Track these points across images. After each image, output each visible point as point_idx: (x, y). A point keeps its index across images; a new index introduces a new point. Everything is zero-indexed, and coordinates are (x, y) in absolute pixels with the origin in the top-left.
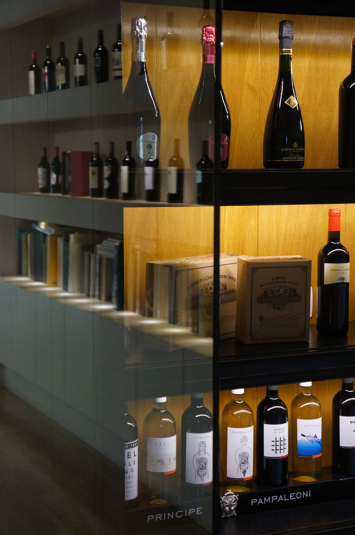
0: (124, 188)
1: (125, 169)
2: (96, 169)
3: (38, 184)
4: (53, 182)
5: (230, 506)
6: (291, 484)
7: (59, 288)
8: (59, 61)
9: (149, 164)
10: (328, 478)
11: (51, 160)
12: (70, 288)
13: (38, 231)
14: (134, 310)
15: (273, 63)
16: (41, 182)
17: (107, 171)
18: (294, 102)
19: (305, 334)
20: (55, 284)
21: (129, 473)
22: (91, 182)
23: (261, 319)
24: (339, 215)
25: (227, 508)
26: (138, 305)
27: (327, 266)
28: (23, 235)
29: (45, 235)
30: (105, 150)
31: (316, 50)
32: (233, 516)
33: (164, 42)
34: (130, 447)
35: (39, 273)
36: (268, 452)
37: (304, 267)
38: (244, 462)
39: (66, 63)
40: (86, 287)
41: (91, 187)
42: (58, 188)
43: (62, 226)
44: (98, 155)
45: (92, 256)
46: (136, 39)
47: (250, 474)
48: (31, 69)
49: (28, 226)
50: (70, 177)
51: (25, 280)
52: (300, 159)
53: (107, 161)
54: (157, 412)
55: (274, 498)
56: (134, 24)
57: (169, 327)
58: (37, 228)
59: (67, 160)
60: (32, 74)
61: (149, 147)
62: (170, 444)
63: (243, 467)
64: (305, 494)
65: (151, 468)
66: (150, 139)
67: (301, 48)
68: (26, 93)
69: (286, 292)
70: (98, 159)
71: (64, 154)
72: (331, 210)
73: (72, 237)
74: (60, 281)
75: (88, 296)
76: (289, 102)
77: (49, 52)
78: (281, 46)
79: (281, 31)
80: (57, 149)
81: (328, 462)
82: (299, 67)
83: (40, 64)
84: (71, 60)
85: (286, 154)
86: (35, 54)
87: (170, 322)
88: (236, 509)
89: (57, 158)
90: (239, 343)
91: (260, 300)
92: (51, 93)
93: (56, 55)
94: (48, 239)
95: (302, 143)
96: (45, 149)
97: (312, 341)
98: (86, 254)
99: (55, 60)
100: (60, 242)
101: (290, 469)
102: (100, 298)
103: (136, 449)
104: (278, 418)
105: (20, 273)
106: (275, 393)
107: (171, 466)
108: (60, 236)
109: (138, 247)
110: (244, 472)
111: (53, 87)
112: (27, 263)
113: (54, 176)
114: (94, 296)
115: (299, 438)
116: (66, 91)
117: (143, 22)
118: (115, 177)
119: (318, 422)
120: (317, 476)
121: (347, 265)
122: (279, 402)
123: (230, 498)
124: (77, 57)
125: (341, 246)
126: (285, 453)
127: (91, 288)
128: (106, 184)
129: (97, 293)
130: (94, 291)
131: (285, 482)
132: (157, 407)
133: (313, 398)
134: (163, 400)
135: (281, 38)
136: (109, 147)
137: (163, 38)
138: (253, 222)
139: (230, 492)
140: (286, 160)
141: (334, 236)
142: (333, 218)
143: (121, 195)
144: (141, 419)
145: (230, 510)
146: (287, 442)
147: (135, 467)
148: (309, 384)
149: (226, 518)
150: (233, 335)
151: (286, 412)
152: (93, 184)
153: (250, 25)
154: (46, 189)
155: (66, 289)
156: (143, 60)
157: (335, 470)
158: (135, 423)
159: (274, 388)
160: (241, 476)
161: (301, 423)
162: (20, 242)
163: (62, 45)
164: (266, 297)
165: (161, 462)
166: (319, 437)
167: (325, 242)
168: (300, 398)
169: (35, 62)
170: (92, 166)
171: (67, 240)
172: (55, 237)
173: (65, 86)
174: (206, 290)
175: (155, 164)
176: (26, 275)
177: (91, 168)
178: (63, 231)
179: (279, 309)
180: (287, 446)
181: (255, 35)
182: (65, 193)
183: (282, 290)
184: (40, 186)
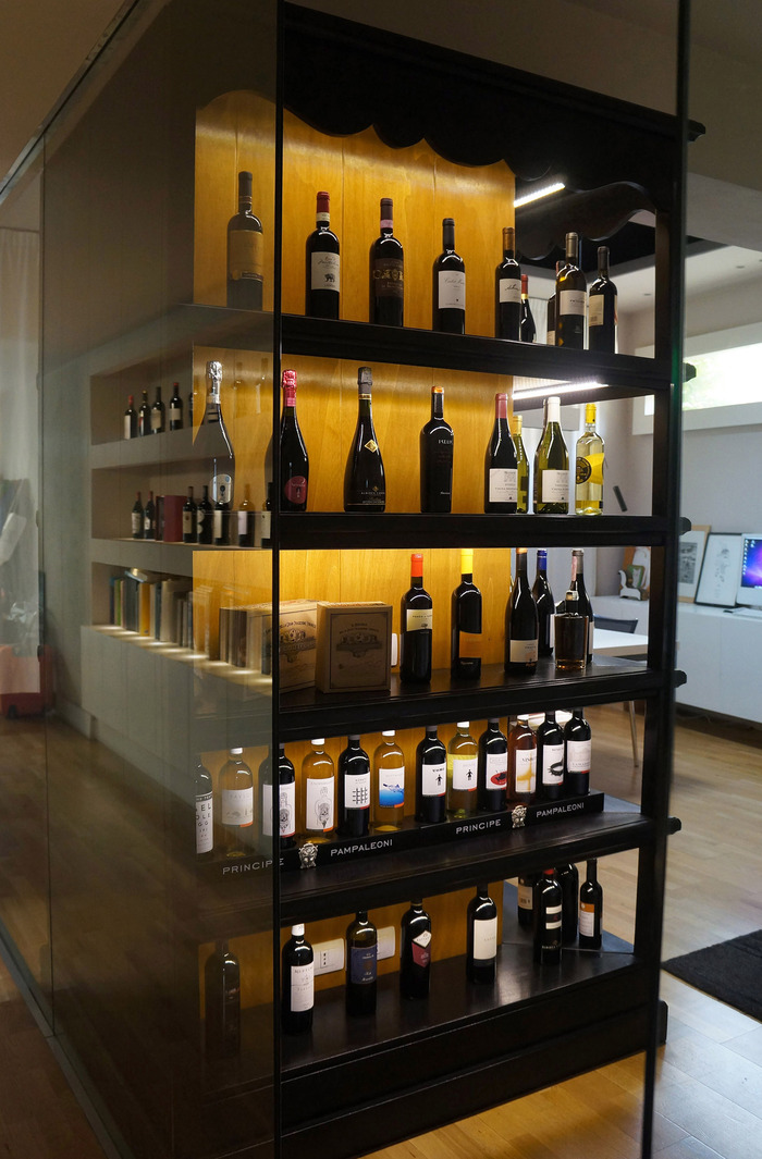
0: (218, 533)
1: (218, 514)
2: (189, 514)
3: (131, 531)
4: (147, 527)
5: (309, 857)
6: (372, 834)
7: (153, 638)
8: (155, 405)
9: (219, 507)
10: (411, 827)
11: (144, 505)
12: (162, 637)
13: (129, 578)
14: (227, 661)
15: (353, 408)
16: (135, 528)
17: (200, 516)
18: (373, 446)
19: (386, 683)
20: (147, 633)
21: (204, 826)
22: (184, 527)
23: (341, 666)
24: (421, 561)
25: (306, 859)
26: (230, 654)
27: (410, 612)
28: (116, 582)
29: (138, 582)
30: (198, 495)
31: (398, 397)
32: (312, 867)
33: (258, 387)
34: (204, 799)
35: (131, 623)
36: (349, 803)
37: (385, 613)
38: (325, 813)
39: (161, 407)
40: (178, 636)
41: (185, 532)
42: (151, 534)
43: (155, 573)
44: (191, 498)
45: (185, 604)
46: (211, 381)
47: (330, 825)
48: (128, 413)
49: (120, 573)
50: (163, 522)
51: (118, 629)
52: (381, 503)
53: (201, 505)
54: (232, 763)
55: (355, 848)
56: (209, 366)
57: (262, 677)
58: (130, 575)
59: (160, 503)
60: (128, 418)
61: (223, 488)
62: (246, 797)
63: (323, 818)
64: (386, 843)
65: (226, 821)
66: (224, 481)
67: (382, 395)
68: (121, 437)
69: (366, 638)
70: (192, 503)
71: (158, 498)
72: (413, 556)
73: (164, 584)
74: (153, 629)
75: (181, 646)
76: (369, 446)
77: (145, 397)
78: (360, 391)
79: (360, 377)
80: (152, 493)
81: (411, 811)
82: (380, 413)
83: (136, 408)
84: (167, 405)
85: (366, 498)
86: (132, 399)
87: (263, 672)
88: (315, 860)
89: (150, 504)
90: (319, 692)
91: (339, 647)
92: (146, 437)
93: (152, 399)
94: (141, 586)
95: (383, 487)
96: (139, 494)
97: (394, 689)
98: (179, 601)
99: (151, 404)
100: (153, 589)
101: (372, 819)
102: (192, 648)
103: (210, 802)
104: (359, 768)
105: (112, 622)
106: (356, 744)
107: (248, 819)
108: (152, 583)
109: (230, 594)
110: (324, 824)
111: (148, 431)
112: (119, 611)
113: (148, 521)
114: (187, 646)
115: (381, 788)
116: (162, 434)
117: (218, 365)
118: (208, 522)
119: (401, 771)
120: (399, 824)
121: (430, 612)
122: (361, 753)
123: (309, 850)
124: (173, 401)
125: (424, 592)
126: (367, 803)
127: (184, 637)
128: (199, 529)
129: (190, 642)
130: (187, 640)
131: (366, 831)
132: (232, 759)
133: (396, 747)
134: (239, 751)
135: (360, 383)
136: (203, 490)
137: (257, 383)
138: (335, 567)
139: (309, 843)
140: (366, 503)
141: (417, 582)
142: (416, 563)
143: (214, 541)
144: (216, 770)
145: (310, 862)
146: (368, 792)
147: (209, 820)
148: (391, 733)
149: (305, 869)
150: (313, 684)
151: (368, 762)
152: (186, 529)
153: (331, 370)
154: (139, 535)
155: (158, 638)
156: (218, 402)
157: (418, 818)
158: (209, 775)
159: (356, 737)
160: (320, 827)
161: (383, 773)
162: (112, 589)
163: (159, 389)
164: (345, 645)
165: (237, 814)
166: (402, 787)
167: (408, 588)
168: (383, 748)
169: (132, 407)
170: (187, 510)
171: (159, 588)
172: (147, 584)
173: (160, 430)
174: (287, 637)
175: (225, 508)
176: (119, 625)
177: (184, 513)
178: (156, 578)
179: (359, 657)
180: (368, 796)
181: (335, 380)
182: (158, 539)
183: (362, 637)
184: (134, 532)
